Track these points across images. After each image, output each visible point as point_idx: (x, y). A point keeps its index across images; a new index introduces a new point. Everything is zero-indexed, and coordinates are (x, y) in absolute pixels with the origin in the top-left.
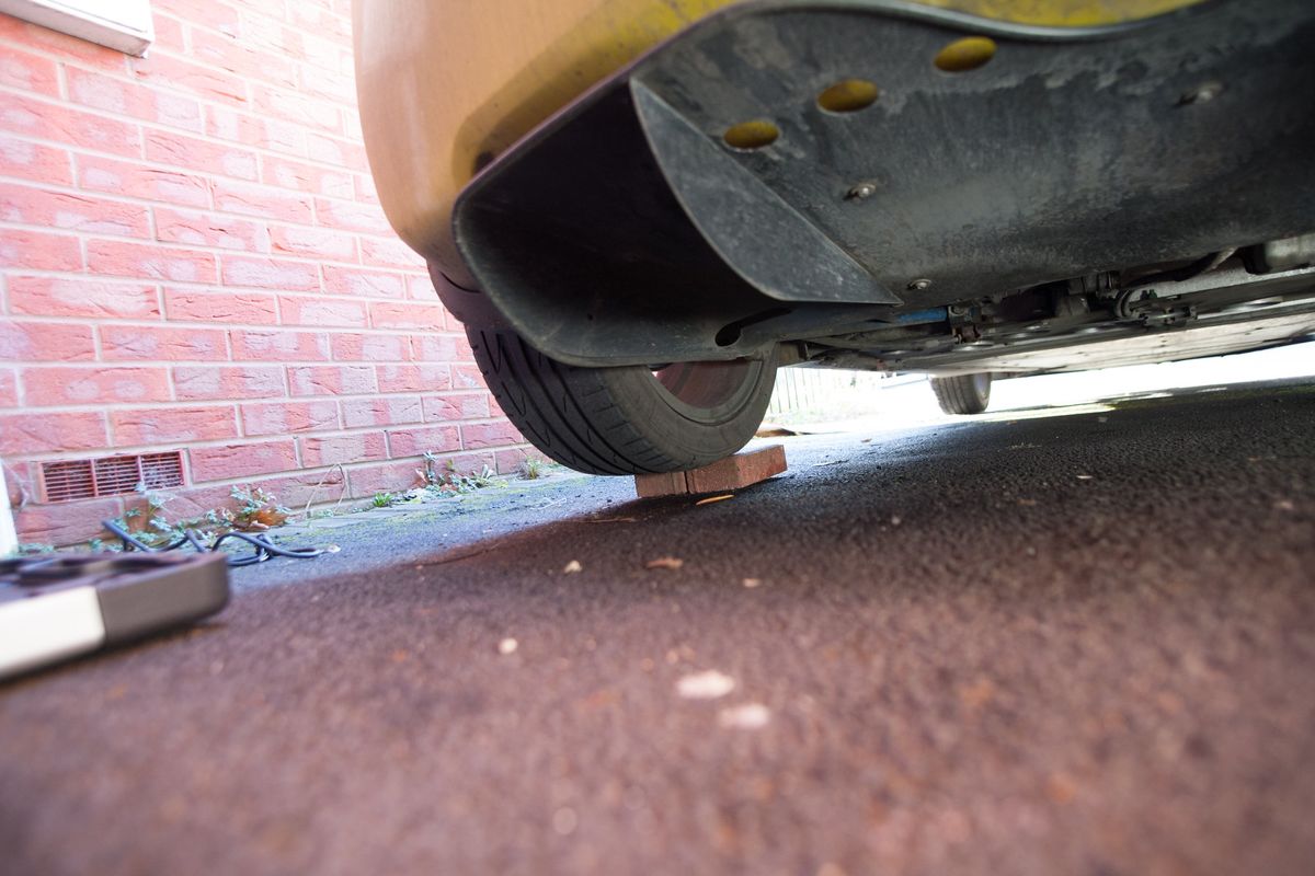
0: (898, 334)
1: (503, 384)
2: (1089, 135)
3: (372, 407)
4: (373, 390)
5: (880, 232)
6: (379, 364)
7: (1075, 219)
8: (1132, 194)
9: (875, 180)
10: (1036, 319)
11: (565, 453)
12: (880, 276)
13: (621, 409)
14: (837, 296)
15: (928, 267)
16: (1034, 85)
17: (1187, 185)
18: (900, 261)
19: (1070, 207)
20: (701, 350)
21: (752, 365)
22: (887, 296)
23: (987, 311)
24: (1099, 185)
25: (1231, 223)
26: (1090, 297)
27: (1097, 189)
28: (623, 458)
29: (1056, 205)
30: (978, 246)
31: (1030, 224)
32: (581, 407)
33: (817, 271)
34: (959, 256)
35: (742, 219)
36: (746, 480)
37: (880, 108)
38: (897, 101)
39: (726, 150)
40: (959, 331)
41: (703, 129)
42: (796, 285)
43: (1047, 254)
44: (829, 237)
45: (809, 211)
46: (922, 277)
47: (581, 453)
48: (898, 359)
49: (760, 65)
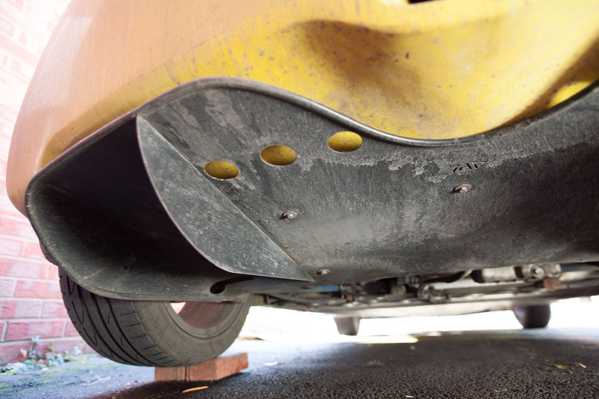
0: (316, 295)
1: (73, 302)
2: (410, 201)
3: (3, 305)
4: (8, 295)
5: (301, 241)
6: (20, 279)
7: (402, 246)
8: (429, 237)
9: (297, 210)
10: (382, 294)
11: (105, 349)
12: (302, 265)
13: (144, 326)
14: (272, 273)
15: (327, 263)
16: (382, 166)
17: (454, 235)
18: (312, 258)
19: (400, 239)
20: (200, 295)
21: (236, 306)
22: (305, 276)
23: (359, 288)
24: (414, 230)
25: (472, 258)
26: (407, 286)
27: (413, 232)
28: (142, 356)
29: (392, 237)
30: (354, 255)
31: (379, 246)
32: (119, 322)
33: (261, 258)
34: (344, 259)
35: (209, 219)
36: (220, 374)
37: (298, 166)
38: (307, 163)
39: (207, 177)
40: (345, 297)
41: (191, 160)
42: (243, 264)
43: (388, 263)
44: (272, 239)
45: (259, 222)
46: (324, 268)
47: (116, 352)
48: (316, 307)
49: (223, 124)
